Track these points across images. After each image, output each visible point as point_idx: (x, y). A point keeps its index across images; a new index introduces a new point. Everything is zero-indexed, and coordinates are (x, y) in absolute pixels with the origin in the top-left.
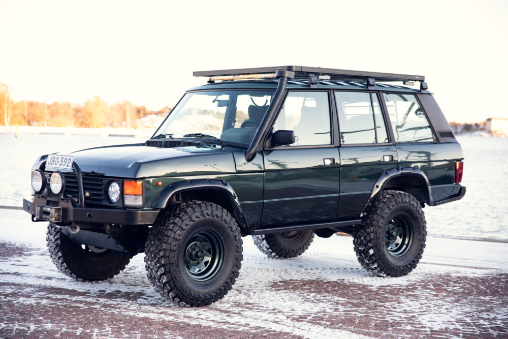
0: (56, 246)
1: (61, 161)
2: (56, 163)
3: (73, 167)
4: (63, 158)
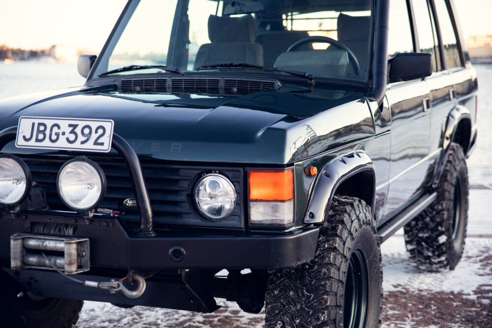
1: (71, 132)
2: (54, 137)
3: (113, 145)
4: (75, 126)
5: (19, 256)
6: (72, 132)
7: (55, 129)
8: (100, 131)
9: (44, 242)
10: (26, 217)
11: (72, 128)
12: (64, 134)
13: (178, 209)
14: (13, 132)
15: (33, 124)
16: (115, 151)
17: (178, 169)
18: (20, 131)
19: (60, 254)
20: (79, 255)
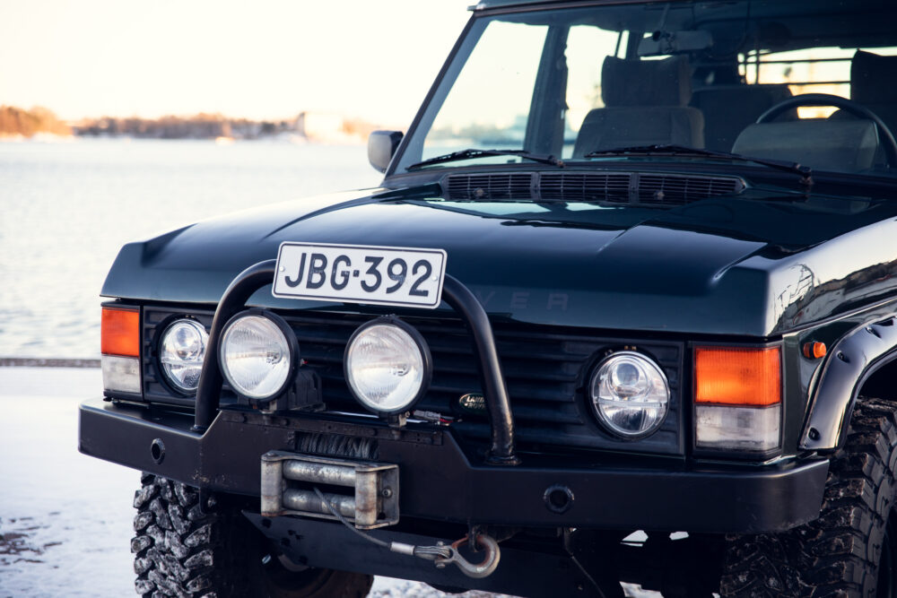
0: (192, 575)
1: (369, 272)
2: (339, 280)
3: (445, 296)
4: (377, 261)
5: (275, 492)
6: (372, 271)
7: (342, 266)
8: (422, 270)
9: (319, 469)
10: (288, 423)
11: (371, 264)
12: (356, 274)
13: (559, 416)
14: (269, 270)
15: (304, 256)
16: (448, 307)
17: (559, 342)
18: (281, 269)
19: (348, 491)
20: (381, 495)
